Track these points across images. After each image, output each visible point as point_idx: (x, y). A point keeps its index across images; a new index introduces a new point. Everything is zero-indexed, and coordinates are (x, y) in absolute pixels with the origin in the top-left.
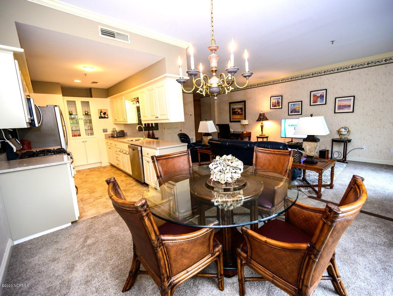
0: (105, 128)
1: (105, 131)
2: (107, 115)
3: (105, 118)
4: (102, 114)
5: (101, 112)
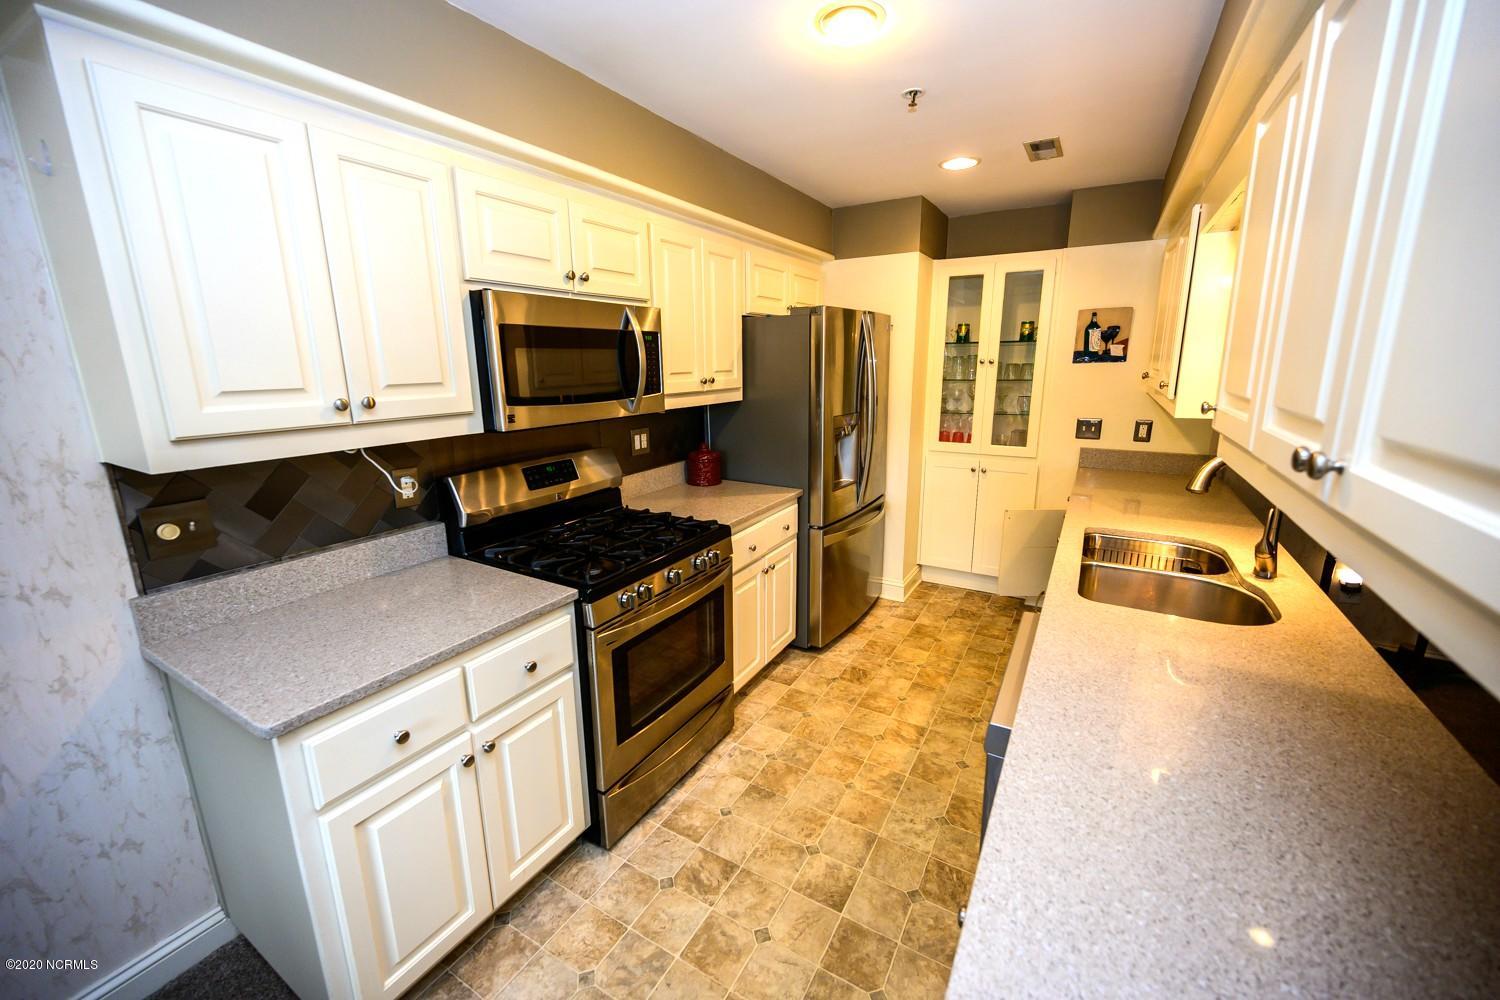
0: (1092, 416)
1: (1088, 429)
2: (1125, 342)
3: (1105, 357)
4: (1095, 335)
5: (1093, 325)
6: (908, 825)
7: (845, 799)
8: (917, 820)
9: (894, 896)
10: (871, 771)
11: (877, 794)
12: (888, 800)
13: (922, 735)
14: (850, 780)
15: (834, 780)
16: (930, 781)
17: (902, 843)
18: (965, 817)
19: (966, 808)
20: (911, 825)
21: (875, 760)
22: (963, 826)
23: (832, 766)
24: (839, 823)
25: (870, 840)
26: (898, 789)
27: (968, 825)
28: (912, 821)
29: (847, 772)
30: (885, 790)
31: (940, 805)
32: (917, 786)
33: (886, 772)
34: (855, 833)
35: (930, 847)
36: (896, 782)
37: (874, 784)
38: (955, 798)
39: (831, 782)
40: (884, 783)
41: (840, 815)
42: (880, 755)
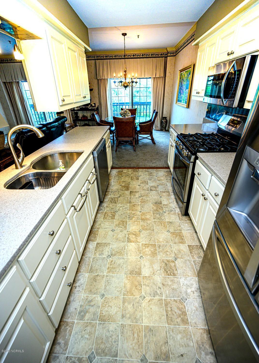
6: (124, 208)
7: (140, 208)
8: (122, 210)
9: (122, 196)
10: (137, 218)
11: (133, 212)
12: (130, 212)
13: (128, 238)
14: (141, 213)
15: (145, 212)
16: (121, 221)
17: (124, 204)
18: (112, 214)
19: (111, 217)
20: (123, 208)
21: (138, 222)
22: (112, 212)
23: (148, 216)
24: (138, 203)
25: (130, 202)
26: (129, 215)
27: (111, 213)
28: (123, 209)
29: (143, 215)
30: (132, 214)
31: (118, 215)
32: (124, 218)
33: (134, 219)
34: (134, 202)
35: (118, 205)
36: (130, 217)
37: (135, 214)
38: (114, 219)
39: (145, 211)
40: (133, 216)
41: (139, 205)
42: (137, 224)
